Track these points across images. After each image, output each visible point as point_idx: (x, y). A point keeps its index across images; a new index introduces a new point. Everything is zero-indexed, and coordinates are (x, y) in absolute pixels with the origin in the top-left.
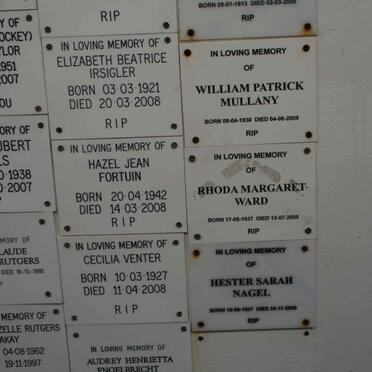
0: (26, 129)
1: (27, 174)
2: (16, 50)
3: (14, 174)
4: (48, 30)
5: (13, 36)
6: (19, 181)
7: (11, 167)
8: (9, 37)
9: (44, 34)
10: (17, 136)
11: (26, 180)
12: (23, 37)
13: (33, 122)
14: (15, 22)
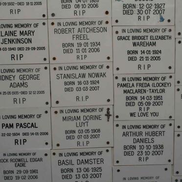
0: (163, 126)
1: (162, 147)
2: (163, 91)
3: (156, 147)
4: (179, 82)
5: (163, 85)
6: (158, 150)
7: (155, 144)
8: (161, 85)
9: (177, 84)
10: (159, 129)
11: (161, 150)
12: (167, 85)
13: (167, 123)
14: (164, 78)
